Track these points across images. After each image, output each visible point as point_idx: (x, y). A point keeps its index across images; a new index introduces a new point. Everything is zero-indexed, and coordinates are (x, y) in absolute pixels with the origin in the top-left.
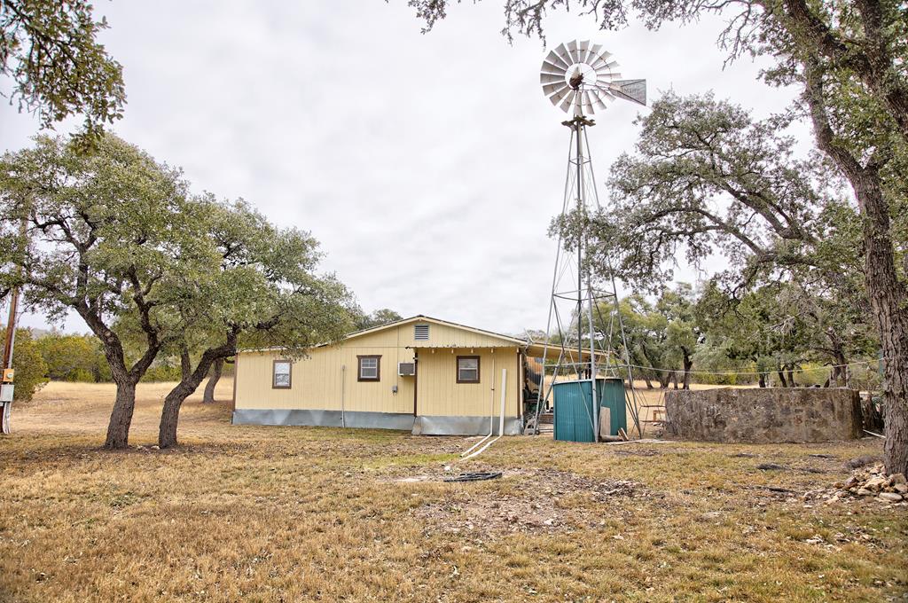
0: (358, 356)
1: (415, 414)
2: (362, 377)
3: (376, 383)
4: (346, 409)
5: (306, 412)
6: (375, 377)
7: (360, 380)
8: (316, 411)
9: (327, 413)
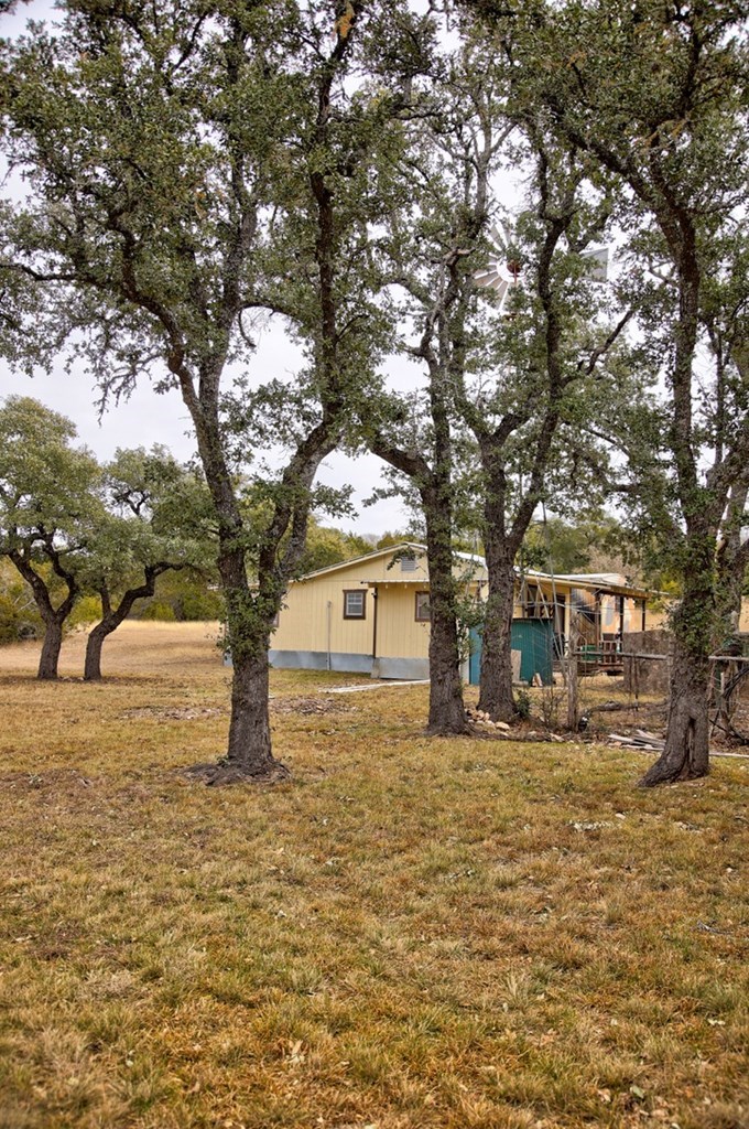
0: (344, 591)
1: (374, 656)
2: (348, 614)
3: (361, 621)
4: (332, 651)
5: (294, 654)
6: (360, 614)
7: (346, 617)
8: (304, 652)
9: (315, 655)
